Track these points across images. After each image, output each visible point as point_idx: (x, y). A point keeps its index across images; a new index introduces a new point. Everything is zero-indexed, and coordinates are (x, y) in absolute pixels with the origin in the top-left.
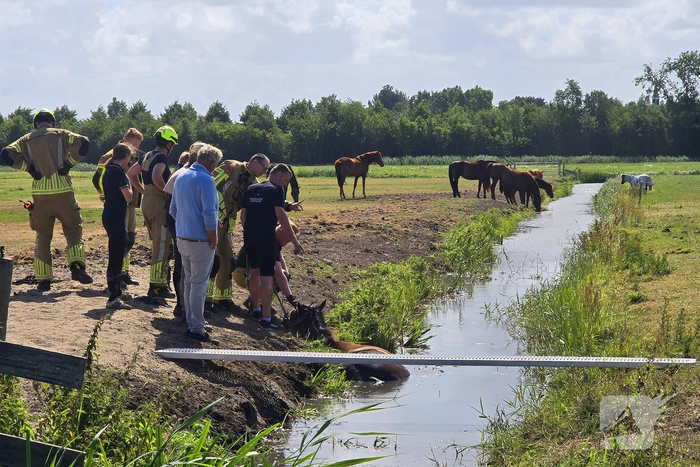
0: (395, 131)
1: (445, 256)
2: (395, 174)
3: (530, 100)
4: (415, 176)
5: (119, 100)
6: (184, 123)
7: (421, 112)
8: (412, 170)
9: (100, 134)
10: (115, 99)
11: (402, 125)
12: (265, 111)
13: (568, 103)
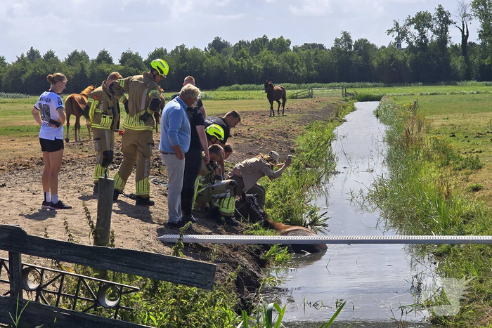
0: (225, 68)
1: (303, 156)
2: (230, 97)
3: (314, 46)
4: (243, 98)
5: (34, 49)
6: (82, 65)
7: (243, 55)
8: (240, 94)
9: (24, 73)
10: (32, 48)
11: (230, 63)
12: (136, 56)
13: (343, 47)
